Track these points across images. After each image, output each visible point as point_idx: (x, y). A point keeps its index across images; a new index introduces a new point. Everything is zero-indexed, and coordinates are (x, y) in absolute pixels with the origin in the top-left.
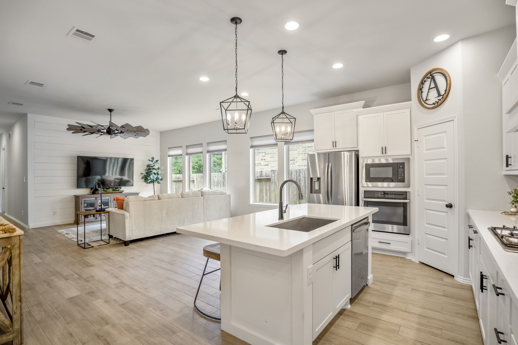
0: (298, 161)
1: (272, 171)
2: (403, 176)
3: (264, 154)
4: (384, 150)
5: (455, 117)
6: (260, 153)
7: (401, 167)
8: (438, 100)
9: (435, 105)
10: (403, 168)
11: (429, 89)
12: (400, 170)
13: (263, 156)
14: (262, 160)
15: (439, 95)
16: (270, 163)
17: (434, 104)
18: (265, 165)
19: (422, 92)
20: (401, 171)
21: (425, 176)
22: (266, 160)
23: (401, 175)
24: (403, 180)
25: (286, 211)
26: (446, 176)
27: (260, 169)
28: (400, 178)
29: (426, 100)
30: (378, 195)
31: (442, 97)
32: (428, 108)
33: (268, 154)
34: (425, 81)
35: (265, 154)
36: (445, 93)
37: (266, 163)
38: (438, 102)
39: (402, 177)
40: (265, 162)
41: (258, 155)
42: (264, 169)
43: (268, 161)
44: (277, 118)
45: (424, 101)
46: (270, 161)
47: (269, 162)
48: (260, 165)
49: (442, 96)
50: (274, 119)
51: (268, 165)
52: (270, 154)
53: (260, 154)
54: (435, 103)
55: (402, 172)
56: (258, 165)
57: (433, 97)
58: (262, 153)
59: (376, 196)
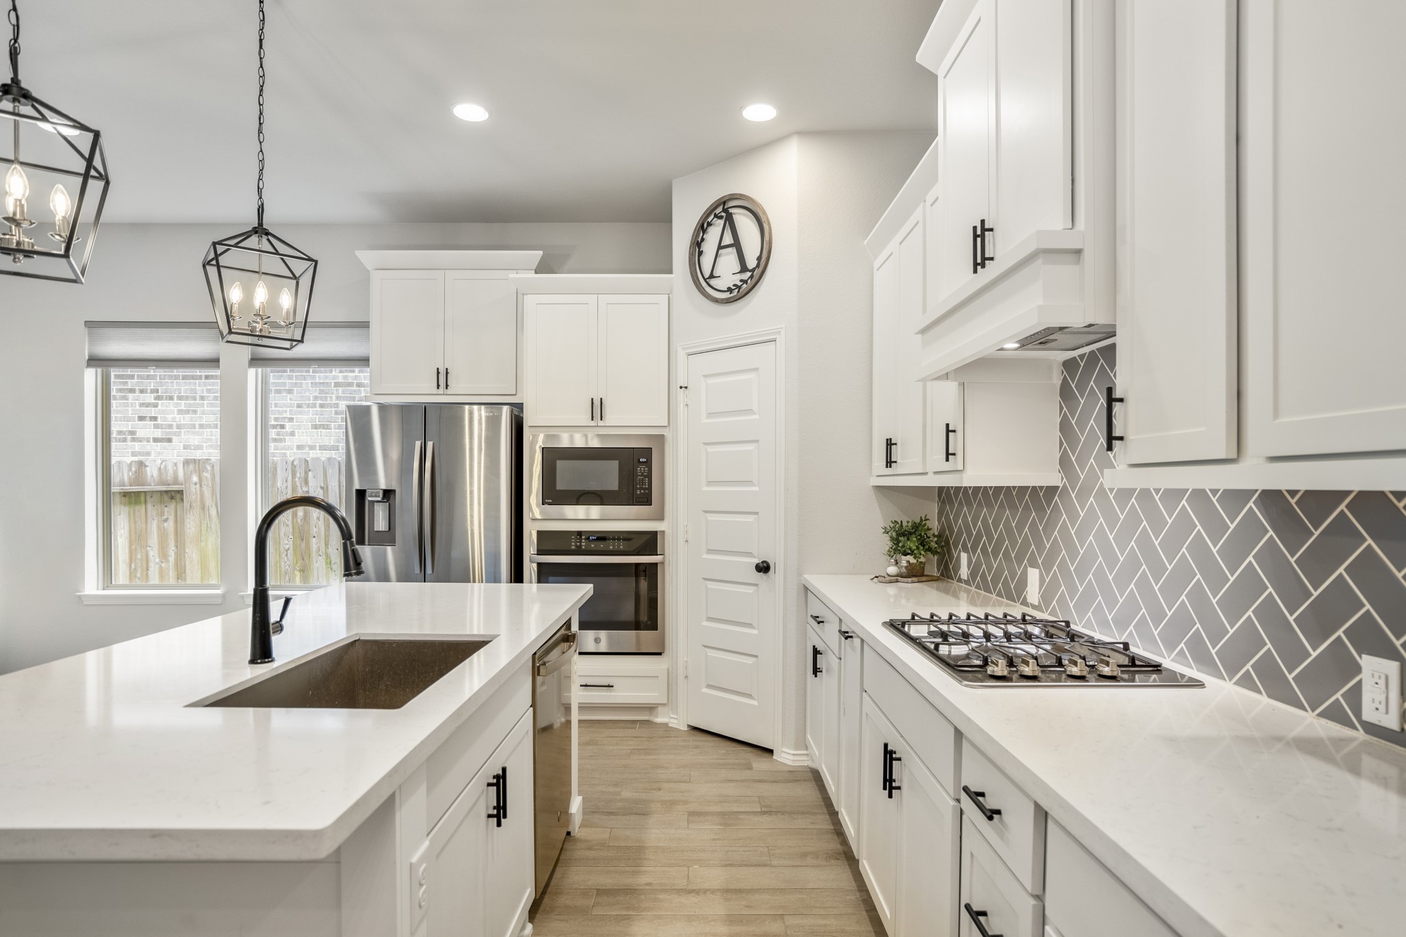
0: (296, 431)
1: (187, 462)
2: (647, 486)
3: (150, 398)
4: (597, 409)
5: (779, 333)
6: (132, 391)
7: (641, 460)
8: (741, 281)
9: (732, 295)
10: (648, 463)
11: (720, 247)
12: (641, 470)
13: (148, 405)
14: (141, 418)
15: (744, 268)
16: (179, 434)
17: (730, 290)
18: (156, 440)
19: (700, 253)
20: (642, 474)
21: (705, 488)
22: (159, 422)
23: (643, 485)
24: (646, 500)
25: (283, 622)
26: (756, 489)
27: (134, 454)
28: (638, 492)
29: (712, 276)
30: (578, 544)
31: (749, 274)
32: (716, 301)
33: (171, 398)
34: (709, 224)
35: (158, 398)
36: (758, 266)
37: (158, 433)
38: (739, 287)
39: (645, 489)
40: (156, 427)
41: (125, 398)
42: (148, 454)
43: (170, 426)
44: (236, 246)
45: (705, 280)
46: (179, 427)
47: (175, 430)
48: (133, 440)
49: (750, 271)
50: (220, 249)
51: (170, 440)
52: (180, 398)
53: (130, 395)
54: (734, 288)
55: (645, 477)
56: (125, 440)
57: (728, 272)
58: (142, 391)
59: (573, 547)
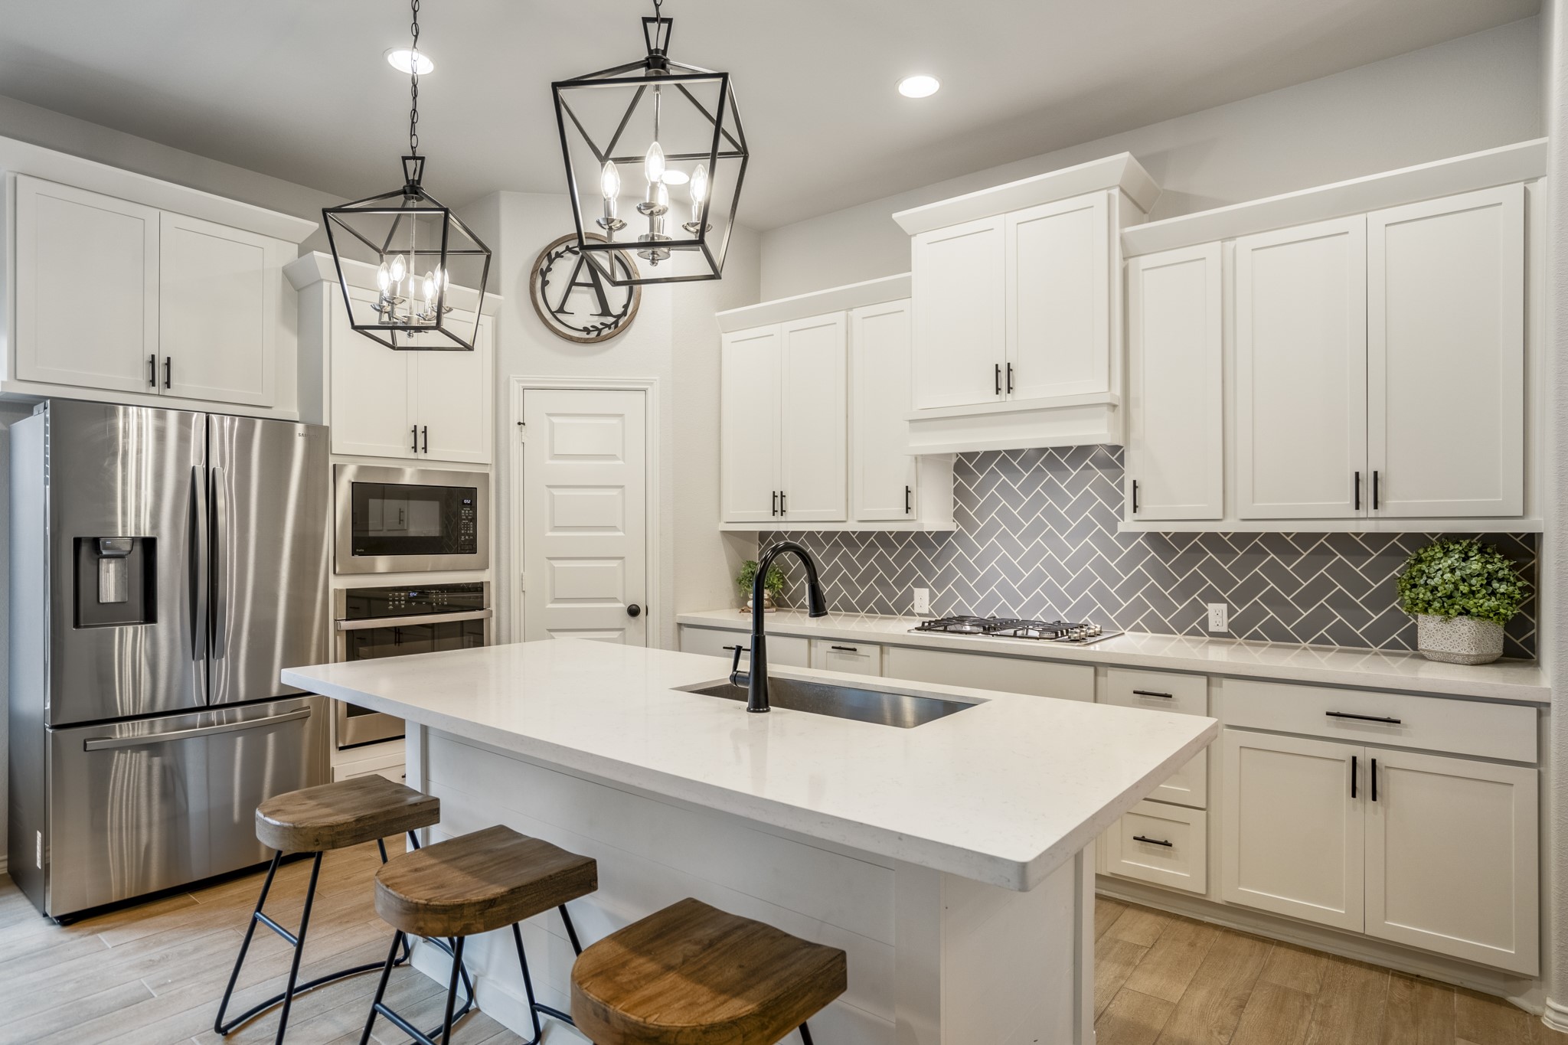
2: (471, 532)
4: (420, 438)
5: (651, 384)
7: (465, 501)
8: (602, 324)
9: (588, 336)
10: (473, 506)
11: (573, 283)
12: (465, 513)
15: (605, 311)
17: (586, 330)
19: (545, 283)
20: (467, 517)
21: (549, 534)
23: (467, 530)
24: (470, 547)
26: (621, 534)
28: (463, 539)
29: (561, 310)
30: (397, 603)
31: (612, 320)
32: (570, 339)
34: (559, 255)
36: (624, 313)
38: (600, 331)
39: (469, 535)
45: (552, 313)
49: (614, 316)
54: (591, 329)
55: (471, 520)
57: (583, 309)
59: (391, 607)
